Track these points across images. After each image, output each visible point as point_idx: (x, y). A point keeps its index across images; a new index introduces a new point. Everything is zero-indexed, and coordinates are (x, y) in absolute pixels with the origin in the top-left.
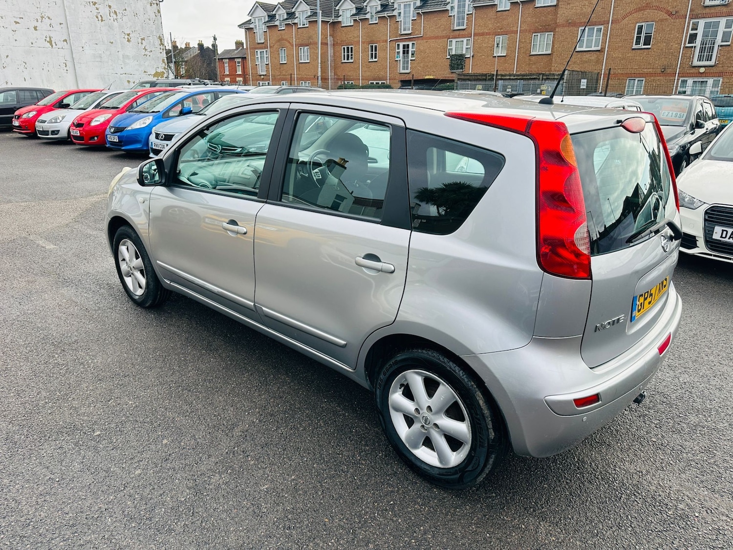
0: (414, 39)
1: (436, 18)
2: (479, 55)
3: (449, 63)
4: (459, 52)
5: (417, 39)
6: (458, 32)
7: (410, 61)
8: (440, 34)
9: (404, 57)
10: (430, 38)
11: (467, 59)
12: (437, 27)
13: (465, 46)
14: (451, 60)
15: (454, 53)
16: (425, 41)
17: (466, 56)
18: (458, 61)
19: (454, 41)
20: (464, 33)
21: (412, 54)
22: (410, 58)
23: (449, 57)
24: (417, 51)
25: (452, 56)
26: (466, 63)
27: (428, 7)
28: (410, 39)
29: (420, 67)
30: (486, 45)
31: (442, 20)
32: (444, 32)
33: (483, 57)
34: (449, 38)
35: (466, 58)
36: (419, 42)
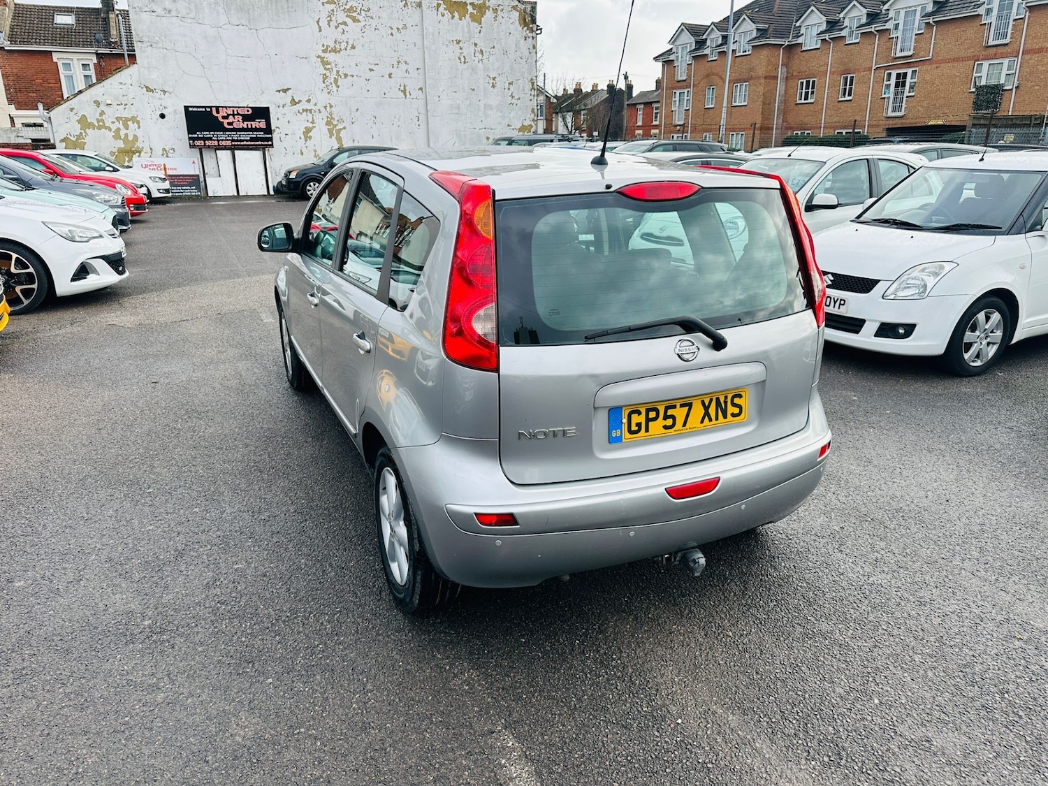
0: (917, 64)
1: (958, 30)
2: (1030, 84)
3: (972, 100)
4: (993, 82)
5: (921, 63)
6: (995, 49)
7: (905, 99)
8: (963, 54)
9: (896, 94)
10: (945, 61)
11: (1006, 92)
12: (957, 43)
13: (1005, 71)
14: (977, 95)
15: (983, 83)
16: (935, 66)
17: (1005, 88)
18: (989, 96)
19: (986, 64)
20: (1004, 51)
21: (911, 87)
22: (907, 93)
23: (974, 90)
24: (919, 83)
25: (979, 89)
26: (1004, 99)
27: (946, 12)
28: (908, 65)
29: (922, 106)
30: (1043, 68)
31: (970, 31)
32: (969, 51)
33: (1037, 88)
34: (978, 60)
35: (1003, 90)
36: (924, 67)
